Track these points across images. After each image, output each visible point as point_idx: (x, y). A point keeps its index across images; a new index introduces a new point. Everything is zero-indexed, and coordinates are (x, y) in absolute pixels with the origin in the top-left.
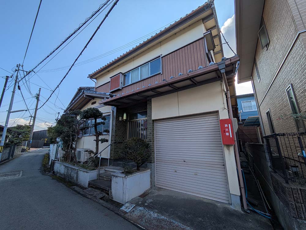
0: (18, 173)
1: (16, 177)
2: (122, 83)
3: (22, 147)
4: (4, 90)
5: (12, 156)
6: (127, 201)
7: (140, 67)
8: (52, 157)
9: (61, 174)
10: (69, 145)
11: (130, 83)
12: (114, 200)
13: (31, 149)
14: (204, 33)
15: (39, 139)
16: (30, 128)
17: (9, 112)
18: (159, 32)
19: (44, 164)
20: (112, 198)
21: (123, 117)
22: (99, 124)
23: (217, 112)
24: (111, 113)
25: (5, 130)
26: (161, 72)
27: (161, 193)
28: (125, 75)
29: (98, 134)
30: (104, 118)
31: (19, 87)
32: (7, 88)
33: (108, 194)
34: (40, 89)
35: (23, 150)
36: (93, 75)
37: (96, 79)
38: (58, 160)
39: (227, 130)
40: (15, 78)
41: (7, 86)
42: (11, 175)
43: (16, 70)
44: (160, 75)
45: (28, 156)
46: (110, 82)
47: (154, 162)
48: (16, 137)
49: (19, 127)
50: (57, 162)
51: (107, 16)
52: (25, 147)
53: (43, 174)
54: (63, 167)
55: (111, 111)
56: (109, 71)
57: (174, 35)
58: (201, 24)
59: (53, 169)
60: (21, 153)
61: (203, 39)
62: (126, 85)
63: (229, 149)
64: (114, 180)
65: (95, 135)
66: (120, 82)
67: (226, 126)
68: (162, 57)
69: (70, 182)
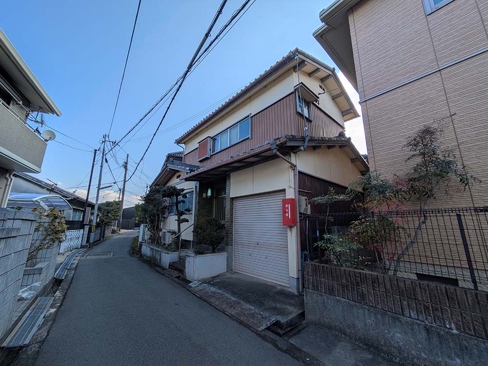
0: (109, 253)
1: (108, 257)
2: (210, 149)
3: (112, 227)
4: (93, 164)
5: (103, 237)
6: (196, 279)
7: (229, 129)
8: (140, 240)
9: (147, 257)
10: (155, 225)
11: (219, 150)
12: (187, 279)
13: (121, 230)
14: (295, 86)
15: (129, 217)
16: (119, 204)
17: (99, 189)
18: (236, 95)
19: (134, 247)
20: (186, 277)
21: (207, 193)
22: (180, 202)
23: (284, 190)
24: (194, 189)
25: (96, 208)
26: (250, 136)
27: (234, 276)
28: (214, 139)
29: (180, 214)
30: (185, 196)
31: (106, 159)
32: (95, 163)
33: (183, 274)
34: (128, 155)
35: (114, 232)
36: (182, 139)
37: (184, 143)
38: (145, 243)
39: (287, 210)
40: (102, 150)
41: (95, 160)
42: (103, 255)
43: (103, 142)
44: (249, 140)
45: (119, 238)
46: (197, 148)
47: (232, 245)
48: (106, 216)
49: (108, 204)
50: (144, 244)
51: (173, 99)
52: (116, 228)
53: (130, 256)
54: (149, 249)
55: (194, 187)
56: (197, 134)
57: (263, 88)
58: (292, 73)
59: (141, 252)
60: (111, 235)
61: (294, 94)
62: (215, 152)
63: (291, 231)
64: (188, 259)
65: (176, 215)
66: (209, 149)
67: (287, 206)
68: (251, 117)
69: (155, 264)
